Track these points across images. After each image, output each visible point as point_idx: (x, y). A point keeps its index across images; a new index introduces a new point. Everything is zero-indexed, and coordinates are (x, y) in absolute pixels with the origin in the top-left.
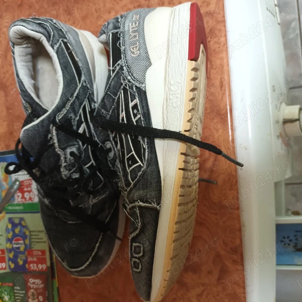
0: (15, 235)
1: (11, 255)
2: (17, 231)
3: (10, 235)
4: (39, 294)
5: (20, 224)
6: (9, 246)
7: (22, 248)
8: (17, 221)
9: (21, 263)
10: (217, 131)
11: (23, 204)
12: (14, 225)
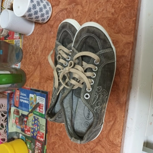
0: (35, 123)
1: (32, 131)
2: (36, 122)
3: (33, 123)
4: (39, 149)
5: (37, 120)
6: (32, 126)
7: (36, 130)
8: (36, 118)
9: (35, 135)
10: (118, 110)
11: (39, 113)
12: (35, 120)
